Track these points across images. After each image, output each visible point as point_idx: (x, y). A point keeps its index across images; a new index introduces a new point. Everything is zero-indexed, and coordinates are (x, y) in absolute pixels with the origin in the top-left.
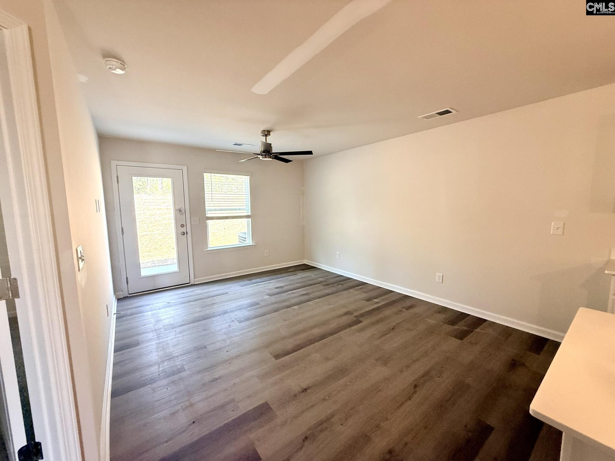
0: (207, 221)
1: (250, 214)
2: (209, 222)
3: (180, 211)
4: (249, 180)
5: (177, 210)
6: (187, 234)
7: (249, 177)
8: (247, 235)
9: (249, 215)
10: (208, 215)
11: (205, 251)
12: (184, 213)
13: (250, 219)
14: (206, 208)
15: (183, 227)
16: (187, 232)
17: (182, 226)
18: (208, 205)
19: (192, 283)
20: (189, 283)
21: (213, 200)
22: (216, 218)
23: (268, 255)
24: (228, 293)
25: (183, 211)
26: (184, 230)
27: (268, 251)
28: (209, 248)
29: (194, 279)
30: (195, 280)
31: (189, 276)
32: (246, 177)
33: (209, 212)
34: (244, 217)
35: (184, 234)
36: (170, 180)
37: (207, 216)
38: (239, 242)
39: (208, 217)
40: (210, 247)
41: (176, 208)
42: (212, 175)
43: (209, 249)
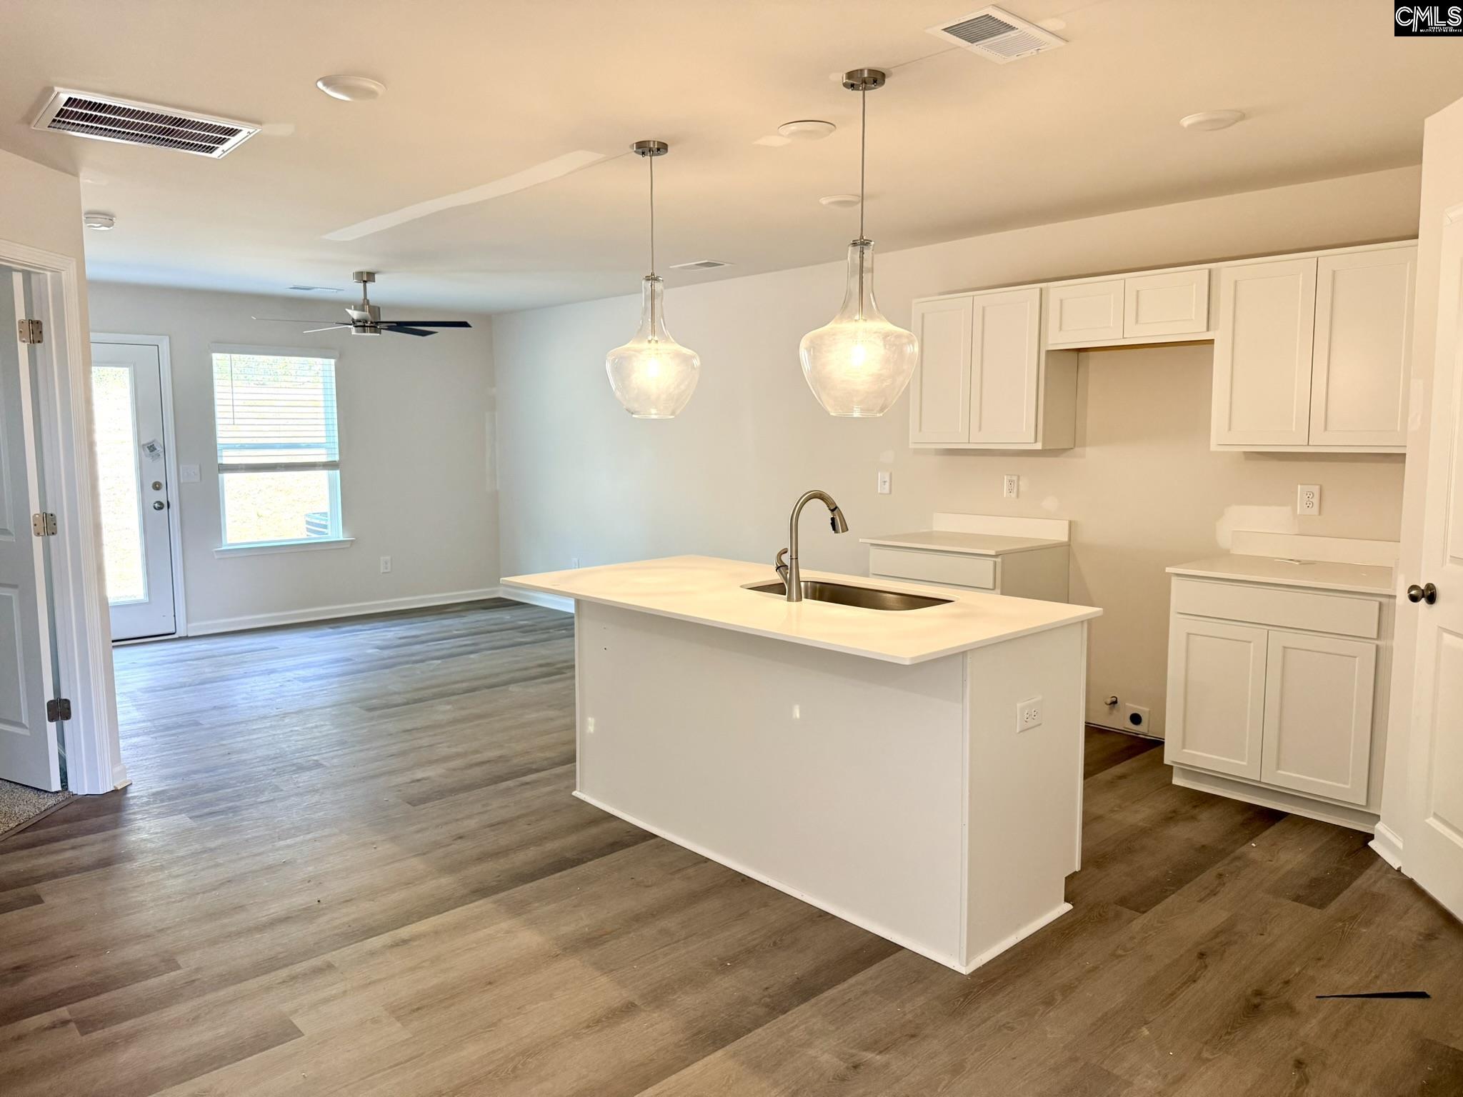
0: (220, 475)
1: (337, 458)
2: (228, 479)
3: (152, 448)
4: (333, 368)
5: (144, 445)
6: (168, 507)
7: (333, 361)
8: (329, 518)
9: (335, 461)
10: (225, 460)
11: (216, 551)
12: (162, 455)
13: (338, 472)
14: (219, 441)
15: (158, 489)
16: (168, 502)
17: (157, 486)
18: (224, 433)
19: (180, 633)
20: (174, 634)
21: (237, 421)
22: (244, 467)
23: (389, 570)
24: (277, 648)
25: (159, 449)
26: (161, 496)
27: (388, 558)
28: (225, 546)
29: (187, 622)
30: (189, 625)
31: (175, 616)
32: (326, 361)
33: (225, 453)
34: (320, 466)
35: (160, 506)
36: (126, 370)
37: (219, 462)
38: (309, 534)
39: (222, 464)
40: (229, 542)
41: (143, 443)
42: (235, 356)
43: (223, 548)
